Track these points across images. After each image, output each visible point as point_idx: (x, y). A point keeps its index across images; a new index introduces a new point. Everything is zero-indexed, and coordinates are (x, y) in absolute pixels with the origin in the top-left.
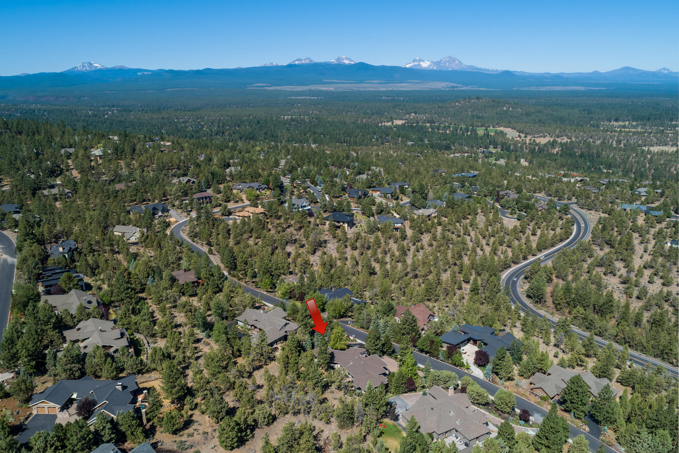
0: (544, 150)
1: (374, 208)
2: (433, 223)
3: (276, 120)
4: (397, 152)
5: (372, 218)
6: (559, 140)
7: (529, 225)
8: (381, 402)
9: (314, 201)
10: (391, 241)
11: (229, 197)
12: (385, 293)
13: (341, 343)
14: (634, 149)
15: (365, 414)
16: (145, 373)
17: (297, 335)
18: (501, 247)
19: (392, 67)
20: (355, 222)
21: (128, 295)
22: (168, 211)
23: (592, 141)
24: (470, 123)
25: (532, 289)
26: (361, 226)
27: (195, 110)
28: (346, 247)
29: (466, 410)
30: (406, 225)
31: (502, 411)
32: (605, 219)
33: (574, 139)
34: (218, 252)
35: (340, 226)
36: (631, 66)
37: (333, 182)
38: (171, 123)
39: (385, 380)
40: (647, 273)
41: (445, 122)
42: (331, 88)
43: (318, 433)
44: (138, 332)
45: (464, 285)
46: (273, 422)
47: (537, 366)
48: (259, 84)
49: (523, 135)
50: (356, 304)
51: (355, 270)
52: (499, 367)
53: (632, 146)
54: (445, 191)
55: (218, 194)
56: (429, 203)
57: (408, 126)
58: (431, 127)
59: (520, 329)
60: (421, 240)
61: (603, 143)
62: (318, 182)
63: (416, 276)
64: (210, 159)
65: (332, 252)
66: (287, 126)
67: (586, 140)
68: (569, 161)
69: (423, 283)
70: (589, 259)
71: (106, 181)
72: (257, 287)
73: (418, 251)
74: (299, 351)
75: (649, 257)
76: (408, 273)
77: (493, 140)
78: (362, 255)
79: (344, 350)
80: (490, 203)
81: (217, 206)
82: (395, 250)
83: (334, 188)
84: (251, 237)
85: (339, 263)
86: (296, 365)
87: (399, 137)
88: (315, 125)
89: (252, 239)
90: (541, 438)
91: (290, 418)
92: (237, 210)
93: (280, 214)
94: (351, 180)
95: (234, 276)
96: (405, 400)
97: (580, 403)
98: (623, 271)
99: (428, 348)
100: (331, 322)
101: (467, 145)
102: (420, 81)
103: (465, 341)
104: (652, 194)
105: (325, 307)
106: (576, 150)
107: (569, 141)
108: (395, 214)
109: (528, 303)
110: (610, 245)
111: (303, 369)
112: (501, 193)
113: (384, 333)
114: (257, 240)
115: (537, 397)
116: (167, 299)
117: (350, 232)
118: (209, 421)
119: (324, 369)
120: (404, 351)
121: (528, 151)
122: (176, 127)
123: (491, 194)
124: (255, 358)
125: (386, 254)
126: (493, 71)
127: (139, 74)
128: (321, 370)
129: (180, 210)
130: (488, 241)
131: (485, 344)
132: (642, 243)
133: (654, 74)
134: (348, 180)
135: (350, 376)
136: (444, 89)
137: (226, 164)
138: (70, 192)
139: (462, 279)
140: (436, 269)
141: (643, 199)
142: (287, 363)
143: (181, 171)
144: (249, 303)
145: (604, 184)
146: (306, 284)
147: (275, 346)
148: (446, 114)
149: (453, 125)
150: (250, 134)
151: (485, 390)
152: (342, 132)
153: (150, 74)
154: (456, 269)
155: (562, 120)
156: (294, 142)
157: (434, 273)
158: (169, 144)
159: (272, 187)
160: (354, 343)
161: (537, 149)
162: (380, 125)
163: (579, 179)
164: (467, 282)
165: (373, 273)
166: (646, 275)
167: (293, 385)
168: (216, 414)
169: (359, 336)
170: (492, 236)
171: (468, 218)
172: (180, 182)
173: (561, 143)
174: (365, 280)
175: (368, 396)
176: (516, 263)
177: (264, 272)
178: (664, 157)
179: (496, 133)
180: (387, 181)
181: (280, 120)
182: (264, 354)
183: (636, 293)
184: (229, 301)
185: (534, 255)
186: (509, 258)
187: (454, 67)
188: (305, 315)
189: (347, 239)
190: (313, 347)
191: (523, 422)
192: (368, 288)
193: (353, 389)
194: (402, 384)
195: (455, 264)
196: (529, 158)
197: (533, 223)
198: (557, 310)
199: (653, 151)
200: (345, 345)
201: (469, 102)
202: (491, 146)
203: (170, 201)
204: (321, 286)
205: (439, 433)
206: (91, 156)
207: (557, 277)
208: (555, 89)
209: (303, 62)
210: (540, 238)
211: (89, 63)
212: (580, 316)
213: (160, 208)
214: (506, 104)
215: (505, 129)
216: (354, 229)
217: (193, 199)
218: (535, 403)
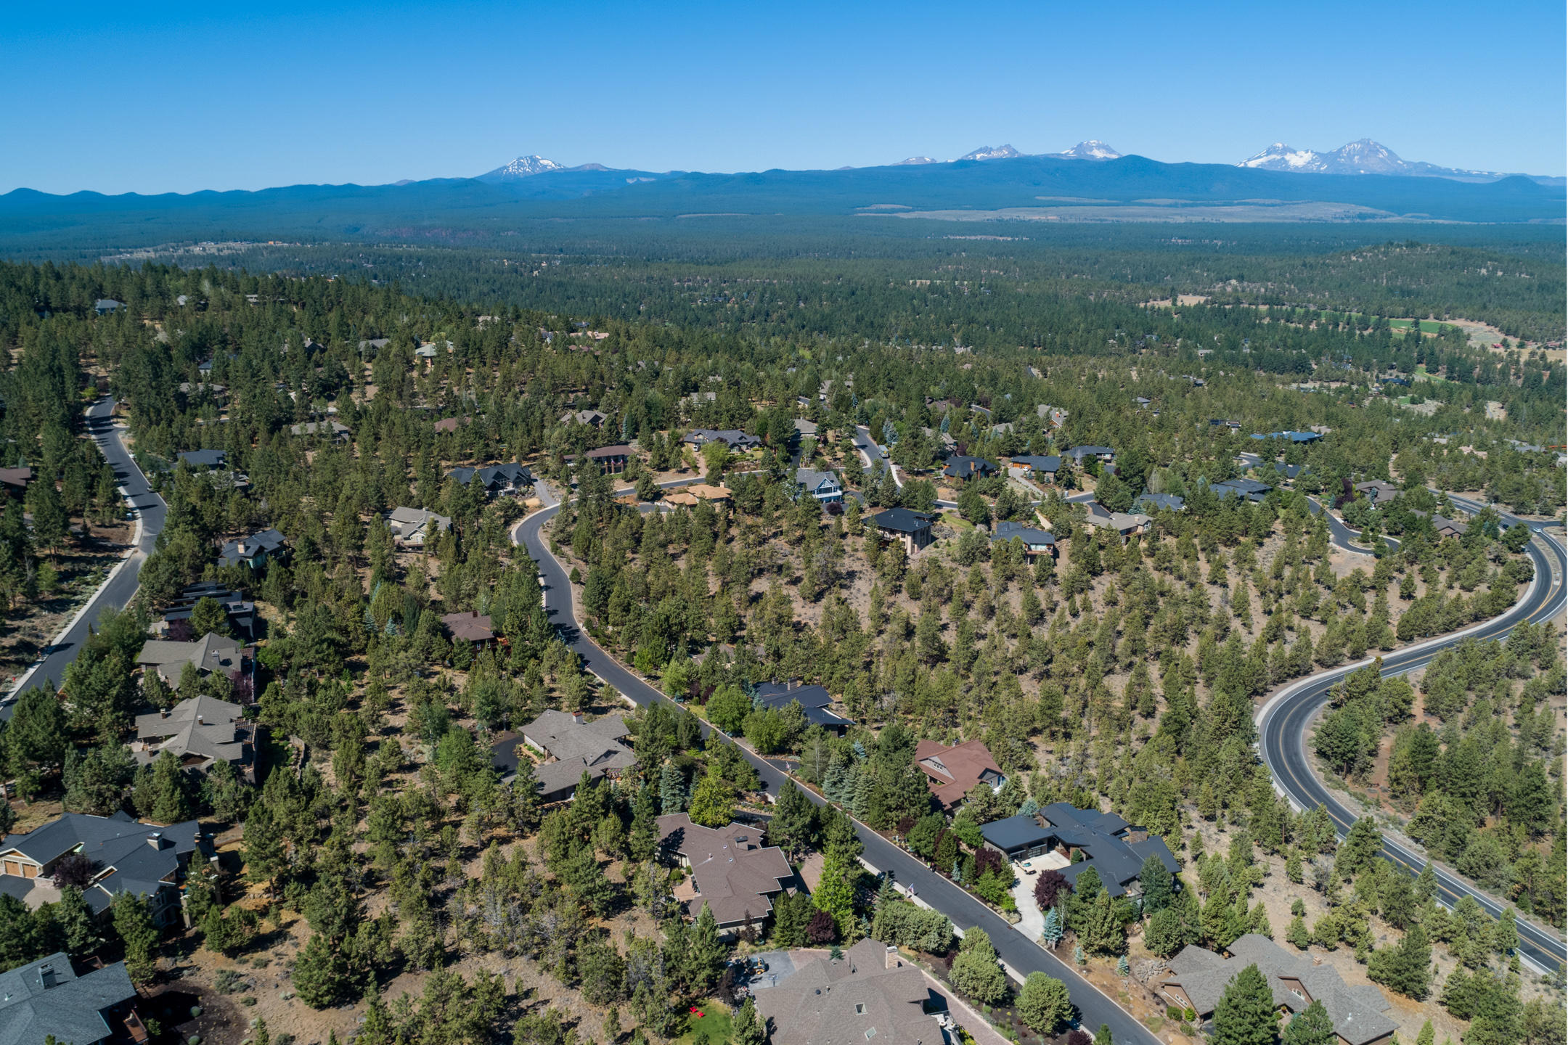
1: (995, 503)
2: (1135, 549)
3: (895, 289)
5: (981, 528)
7: (1400, 571)
10: (1012, 586)
11: (668, 461)
19: (1209, 166)
20: (936, 534)
21: (319, 656)
22: (530, 482)
24: (1374, 307)
25: (1328, 736)
26: (948, 544)
27: (723, 262)
28: (898, 590)
35: (896, 540)
37: (920, 436)
38: (660, 291)
39: (767, 909)
41: (1310, 301)
42: (1052, 217)
43: (532, 1005)
44: (297, 735)
48: (883, 206)
49: (1514, 341)
56: (1142, 500)
57: (1212, 309)
58: (1270, 314)
60: (1091, 588)
62: (889, 435)
65: (860, 600)
66: (915, 302)
73: (1075, 615)
77: (1429, 351)
78: (927, 613)
79: (718, 826)
81: (635, 479)
82: (1017, 607)
83: (916, 451)
85: (866, 627)
87: (1179, 335)
88: (981, 304)
92: (677, 488)
94: (971, 435)
95: (597, 635)
96: (794, 963)
99: (930, 849)
102: (1278, 201)
103: (1037, 843)
108: (1044, 522)
109: (1316, 769)
115: (1162, 1007)
117: (917, 557)
121: (1520, 382)
126: (1480, 175)
127: (630, 181)
129: (557, 483)
131: (1089, 857)
134: (965, 433)
136: (1339, 221)
138: (345, 432)
143: (589, 398)
147: (572, 798)
148: (1321, 283)
149: (1329, 311)
152: (1039, 320)
156: (916, 340)
159: (769, 443)
161: (1545, 379)
162: (1142, 305)
170: (1289, 592)
171: (1238, 544)
176: (1328, 665)
179: (1442, 332)
180: (1061, 441)
181: (904, 288)
185: (1385, 649)
186: (1312, 650)
187: (1375, 165)
189: (904, 573)
195: (1158, 655)
197: (1414, 567)
198: (1392, 797)
201: (1385, 254)
202: (1423, 366)
203: (540, 461)
206: (416, 356)
209: (995, 155)
211: (531, 157)
212: (1437, 818)
213: (513, 475)
214: (1490, 259)
215: (1469, 323)
216: (929, 551)
217: (586, 460)
218: (1141, 1020)
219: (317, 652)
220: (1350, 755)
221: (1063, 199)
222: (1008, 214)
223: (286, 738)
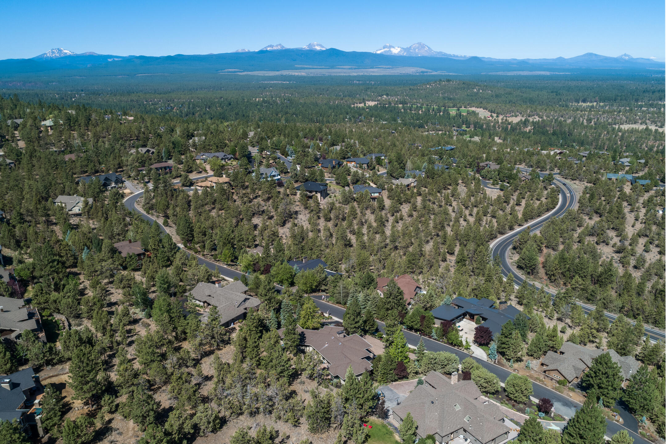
0: (516, 129)
1: (349, 178)
2: (413, 193)
3: (248, 102)
4: (370, 128)
5: (347, 188)
6: (531, 119)
7: (512, 195)
8: (366, 396)
9: (284, 171)
10: (368, 212)
11: (191, 168)
12: (363, 264)
13: (314, 320)
14: (604, 127)
15: (345, 413)
16: (56, 364)
17: (259, 312)
18: (485, 218)
20: (328, 192)
21: (54, 269)
22: (123, 182)
23: (563, 119)
24: (441, 104)
25: (523, 259)
26: (335, 196)
27: (165, 93)
28: (319, 218)
29: (475, 402)
30: (384, 195)
31: (515, 401)
32: (591, 189)
33: (545, 118)
34: (175, 224)
35: (313, 196)
36: (594, 53)
37: (305, 152)
38: (140, 105)
39: (370, 365)
40: (642, 241)
41: (417, 103)
42: (303, 73)
43: (283, 440)
44: (59, 313)
45: (449, 257)
46: (221, 427)
47: (548, 343)
48: (231, 70)
49: (495, 115)
50: (330, 276)
51: (329, 242)
52: (506, 346)
53: (602, 124)
54: (424, 162)
55: (180, 164)
56: (408, 173)
57: (381, 107)
58: (403, 108)
59: (516, 302)
60: (400, 210)
61: (574, 122)
62: (289, 153)
63: (396, 248)
64: (173, 130)
65: (304, 224)
66: (258, 107)
67: (557, 118)
68: (543, 139)
69: (405, 254)
70: (578, 228)
71: (56, 151)
72: (215, 259)
73: (397, 222)
74: (261, 332)
75: (641, 225)
76: (387, 245)
77: (465, 120)
78: (336, 226)
79: (317, 329)
80: (470, 174)
81: (178, 177)
82: (373, 221)
83: (306, 158)
84: (214, 208)
85: (311, 235)
86: (256, 349)
87: (372, 117)
88: (287, 107)
89: (215, 210)
90: (573, 436)
91: (245, 421)
92: (200, 180)
93: (247, 184)
94: (324, 150)
95: (190, 249)
96: (395, 390)
97: (610, 388)
98: (616, 240)
99: (419, 325)
100: (301, 297)
101: (440, 124)
102: (391, 67)
103: (460, 316)
104: (635, 164)
105: (295, 281)
106: (548, 129)
107: (540, 119)
108: (372, 184)
109: (520, 274)
110: (599, 213)
111: (265, 354)
112: (481, 164)
113: (364, 308)
114: (220, 212)
115: (554, 381)
116: (102, 273)
117: (324, 203)
118: (133, 429)
119: (293, 353)
120: (392, 329)
121: (501, 129)
122: (145, 109)
123: (470, 165)
124: (204, 342)
125: (363, 225)
126: (461, 57)
127: (109, 60)
128: (288, 355)
129: (137, 181)
130: (472, 211)
131: (484, 319)
132: (632, 211)
133: (616, 60)
134: (322, 150)
135: (325, 361)
136: (414, 74)
137: (190, 134)
138: (12, 163)
139: (446, 251)
140: (418, 240)
141: (627, 168)
142: (245, 347)
143: (141, 143)
144: (204, 277)
145: (584, 156)
146: (272, 255)
147: (232, 326)
148: (418, 96)
149: (425, 106)
150: (220, 114)
151: (495, 375)
152: (314, 112)
153: (121, 61)
154: (439, 240)
155: (531, 101)
157: (416, 244)
158: (132, 118)
159: (238, 157)
160: (329, 321)
161: (509, 128)
162: (353, 106)
163: (558, 151)
164: (452, 254)
165: (349, 245)
166: (640, 243)
167: (251, 375)
168: (140, 419)
169: (333, 312)
170: (475, 206)
171: (449, 189)
172: (138, 152)
173: (533, 122)
174: (341, 252)
175: (349, 387)
176: (502, 233)
177: (224, 243)
178: (635, 135)
179: (469, 113)
180: (362, 152)
181: (251, 101)
182: (216, 336)
183: (633, 262)
184: (178, 274)
185: (520, 225)
186: (495, 228)
187: (423, 53)
188: (268, 287)
189: (320, 210)
190: (279, 326)
191: (544, 415)
192: (343, 260)
193: (330, 377)
194: (391, 370)
195: (438, 235)
196: (503, 136)
197: (517, 193)
198: (552, 282)
199: (623, 128)
200: (319, 323)
201: (440, 84)
202: (464, 125)
203: (125, 172)
204: (290, 257)
205: (443, 435)
206: (41, 126)
207: (547, 247)
208: (522, 74)
209: (275, 48)
210: (526, 208)
211: (58, 49)
212: (579, 287)
213: (114, 179)
214: (477, 86)
215: (477, 109)
216: (328, 199)
217: (151, 169)
218: (553, 389)
219: (51, 267)
220: (533, 267)
221: (306, 66)
222: (285, 73)
223: (51, 315)
